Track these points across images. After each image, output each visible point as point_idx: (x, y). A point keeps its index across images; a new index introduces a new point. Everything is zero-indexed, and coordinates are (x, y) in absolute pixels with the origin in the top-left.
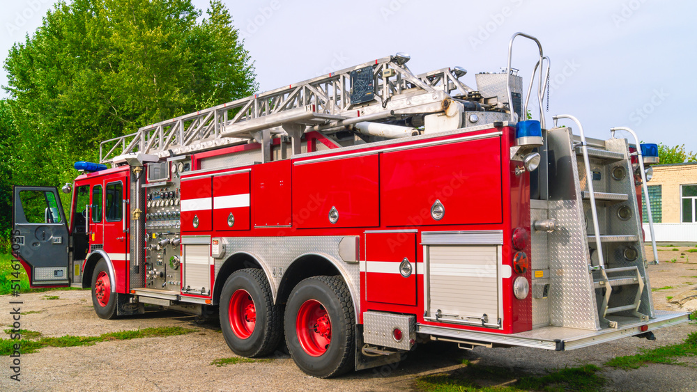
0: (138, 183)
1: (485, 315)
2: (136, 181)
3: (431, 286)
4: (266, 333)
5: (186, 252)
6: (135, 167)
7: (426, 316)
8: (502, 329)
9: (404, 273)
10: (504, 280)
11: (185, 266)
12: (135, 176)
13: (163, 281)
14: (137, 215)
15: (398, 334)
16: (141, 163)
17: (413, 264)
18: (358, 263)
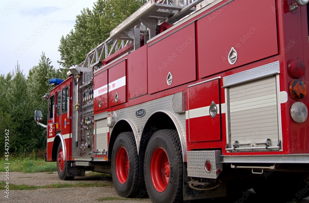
0: (77, 86)
1: (269, 140)
2: (76, 84)
3: (231, 122)
4: (134, 177)
5: (97, 126)
6: (76, 75)
7: (227, 147)
8: (282, 150)
9: (212, 114)
10: (282, 105)
11: (96, 136)
12: (75, 81)
13: (90, 150)
14: (77, 107)
15: (208, 165)
16: (79, 72)
17: (218, 105)
18: (185, 113)
